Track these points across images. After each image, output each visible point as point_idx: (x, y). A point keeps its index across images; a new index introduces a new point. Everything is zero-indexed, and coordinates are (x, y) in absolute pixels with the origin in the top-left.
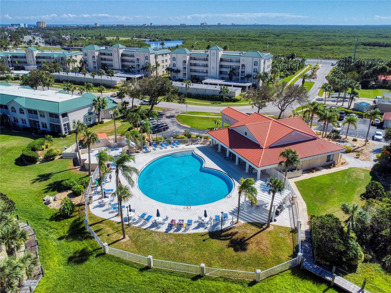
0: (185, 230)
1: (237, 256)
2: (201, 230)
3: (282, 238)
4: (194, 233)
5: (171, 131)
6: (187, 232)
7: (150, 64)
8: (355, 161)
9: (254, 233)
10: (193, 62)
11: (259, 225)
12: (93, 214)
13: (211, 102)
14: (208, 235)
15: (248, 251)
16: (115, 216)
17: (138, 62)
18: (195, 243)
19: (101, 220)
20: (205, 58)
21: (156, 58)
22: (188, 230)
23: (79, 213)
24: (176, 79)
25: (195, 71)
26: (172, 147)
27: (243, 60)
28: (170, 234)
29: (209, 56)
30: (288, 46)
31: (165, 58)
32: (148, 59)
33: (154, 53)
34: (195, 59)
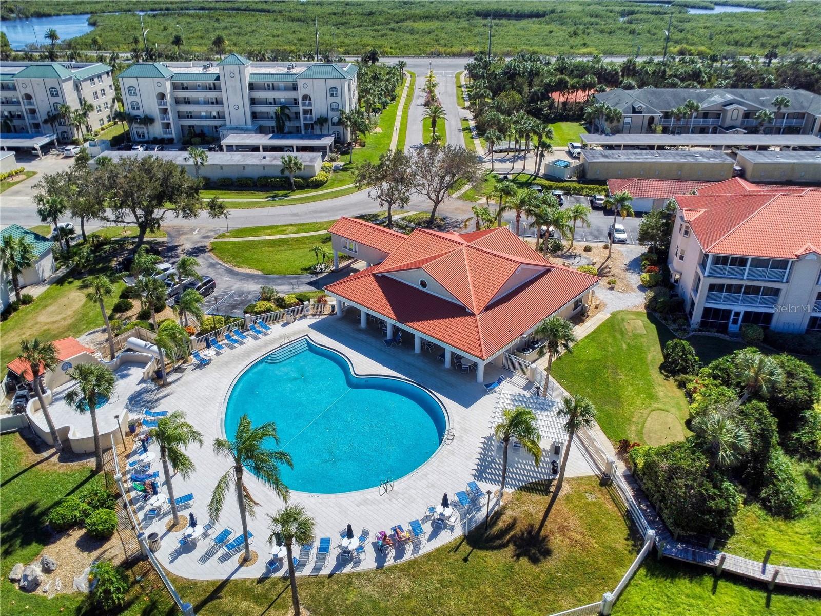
0: (414, 548)
1: (542, 571)
2: (445, 538)
3: (594, 504)
4: (437, 550)
5: (225, 293)
6: (422, 552)
7: (68, 108)
8: (612, 296)
9: (543, 508)
10: (181, 94)
11: (540, 487)
12: (183, 578)
13: (266, 195)
14: (464, 543)
15: (556, 554)
16: (241, 565)
17: (30, 104)
18: (453, 573)
19: (212, 589)
20: (210, 84)
21: (78, 91)
22: (421, 546)
23: (142, 587)
24: (147, 138)
25: (190, 116)
26: (256, 338)
27: (305, 86)
28: (391, 569)
29: (222, 78)
30: (343, 24)
31: (99, 85)
32: (57, 95)
33: (70, 78)
34: (184, 88)
